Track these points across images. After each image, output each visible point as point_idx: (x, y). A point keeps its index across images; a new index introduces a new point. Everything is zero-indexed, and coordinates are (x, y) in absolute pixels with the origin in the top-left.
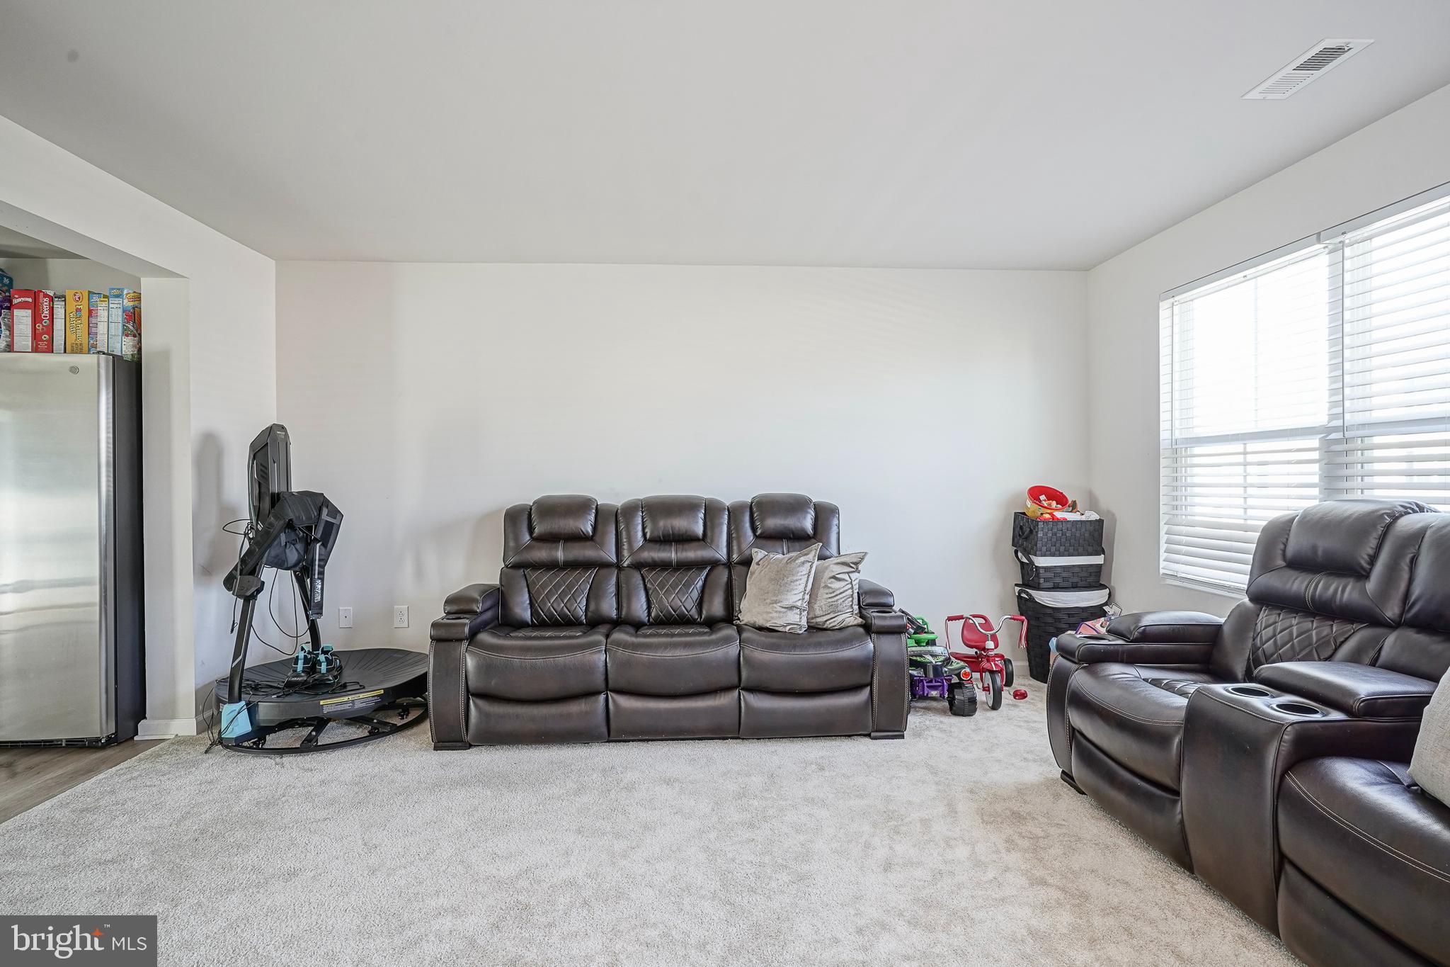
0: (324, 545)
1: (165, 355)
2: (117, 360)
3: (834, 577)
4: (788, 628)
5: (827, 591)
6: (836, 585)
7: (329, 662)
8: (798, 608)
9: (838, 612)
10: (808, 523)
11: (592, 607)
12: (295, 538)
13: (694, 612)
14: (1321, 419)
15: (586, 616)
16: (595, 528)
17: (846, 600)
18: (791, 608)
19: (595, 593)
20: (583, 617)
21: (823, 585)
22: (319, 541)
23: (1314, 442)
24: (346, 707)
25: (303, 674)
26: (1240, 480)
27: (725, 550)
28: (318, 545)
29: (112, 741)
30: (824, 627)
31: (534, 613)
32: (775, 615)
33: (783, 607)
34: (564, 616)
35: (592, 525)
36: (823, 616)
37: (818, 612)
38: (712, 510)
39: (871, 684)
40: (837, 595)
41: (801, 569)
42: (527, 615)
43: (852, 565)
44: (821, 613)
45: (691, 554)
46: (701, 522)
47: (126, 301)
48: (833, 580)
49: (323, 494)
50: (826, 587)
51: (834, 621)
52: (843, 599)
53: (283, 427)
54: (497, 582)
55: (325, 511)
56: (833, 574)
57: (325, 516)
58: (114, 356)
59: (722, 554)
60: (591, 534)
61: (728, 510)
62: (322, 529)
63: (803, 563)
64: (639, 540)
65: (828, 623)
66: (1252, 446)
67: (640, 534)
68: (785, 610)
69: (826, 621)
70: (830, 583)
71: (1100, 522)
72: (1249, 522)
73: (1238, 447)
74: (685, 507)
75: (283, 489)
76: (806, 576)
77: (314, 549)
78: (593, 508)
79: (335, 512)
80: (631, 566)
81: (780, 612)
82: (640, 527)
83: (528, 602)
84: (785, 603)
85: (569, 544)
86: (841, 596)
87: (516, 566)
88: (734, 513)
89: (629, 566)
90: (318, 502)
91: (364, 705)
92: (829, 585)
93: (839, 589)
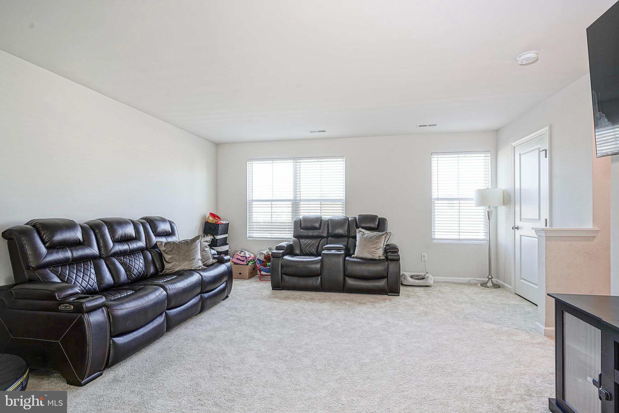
14: (292, 198)
20: (98, 288)
23: (290, 203)
26: (270, 211)
27: (145, 243)
45: (134, 245)
46: (134, 230)
61: (142, 224)
66: (273, 203)
71: (228, 223)
72: (273, 221)
73: (270, 203)
82: (109, 235)
85: (73, 249)
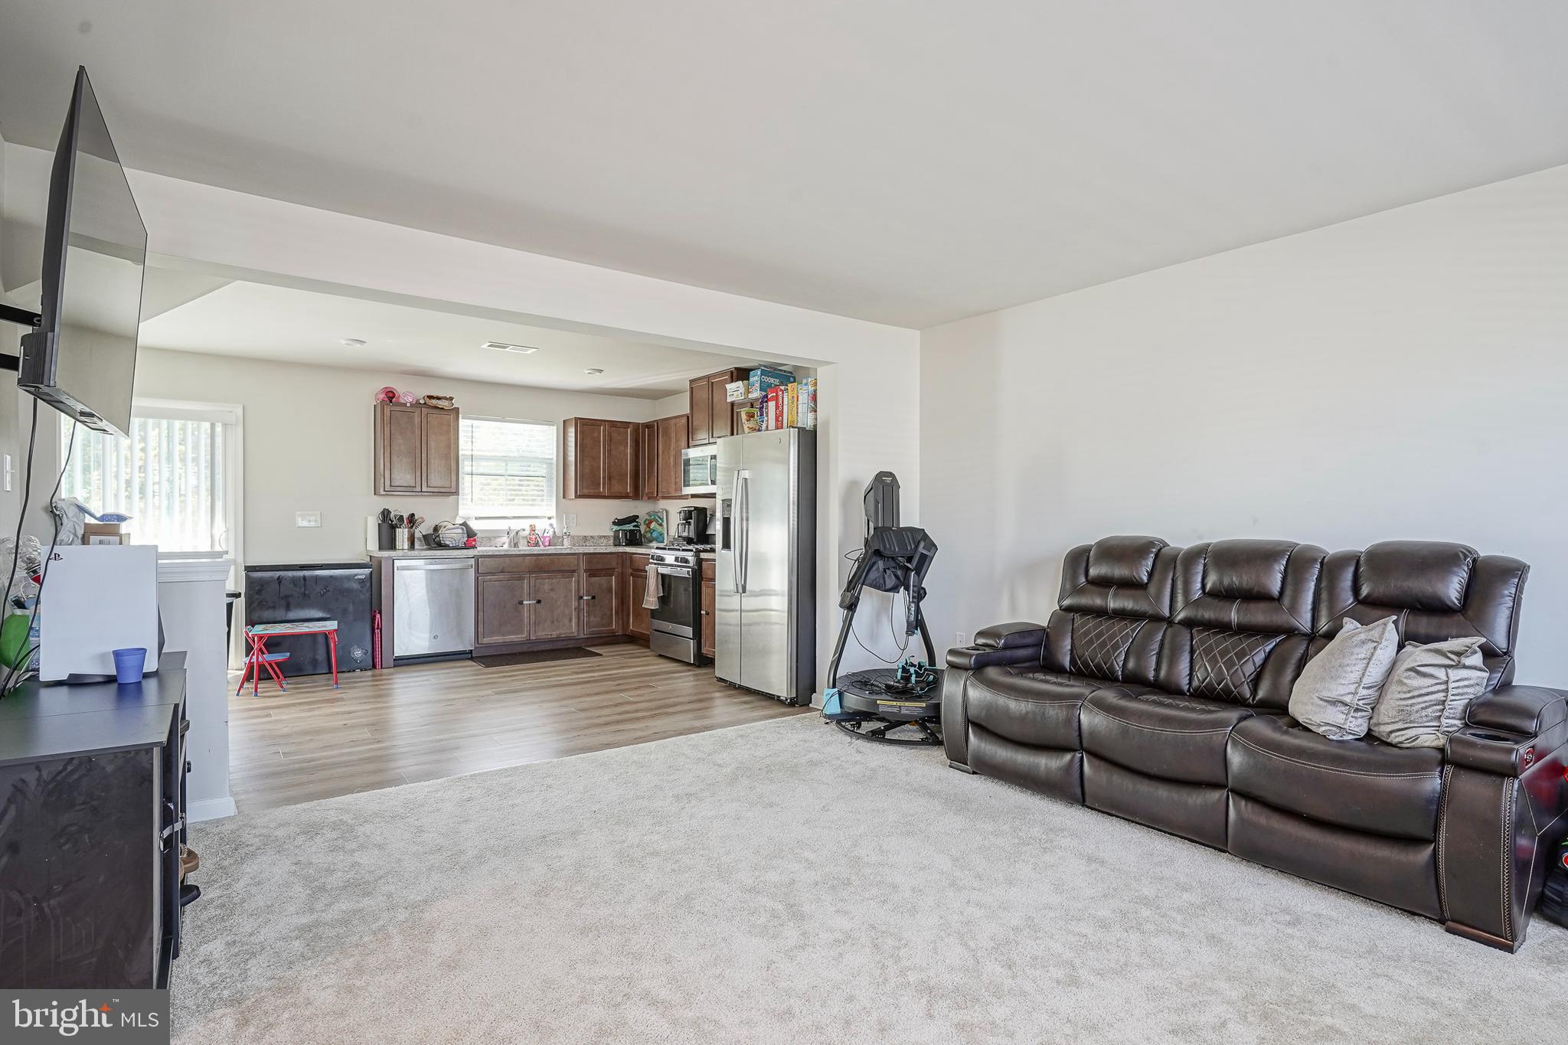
0: (918, 573)
1: (827, 423)
2: (802, 431)
3: (1412, 669)
4: (1323, 728)
5: (1399, 689)
6: (1417, 682)
7: (918, 675)
8: (1347, 705)
9: (1411, 722)
10: (1452, 589)
11: (1131, 665)
12: (894, 565)
13: (1247, 692)
15: (1122, 671)
16: (1151, 575)
17: (1427, 707)
18: (1334, 702)
19: (1138, 650)
20: (1120, 673)
21: (1396, 678)
22: (913, 571)
24: (895, 710)
25: (902, 681)
27: (1308, 616)
28: (913, 573)
29: (792, 703)
30: (1389, 740)
31: (1073, 661)
32: (1309, 707)
33: (1321, 699)
34: (1098, 667)
35: (1147, 571)
36: (1388, 724)
37: (1384, 719)
38: (1297, 561)
39: (1434, 840)
40: (1413, 697)
41: (1357, 650)
42: (1066, 661)
43: (1449, 655)
44: (1387, 720)
45: (1259, 615)
46: (1279, 576)
47: (810, 387)
48: (1412, 674)
49: (924, 530)
50: (1400, 682)
51: (1403, 735)
52: (1423, 705)
53: (891, 473)
54: (1045, 624)
55: (922, 544)
56: (1412, 665)
57: (921, 549)
58: (799, 428)
59: (1304, 622)
60: (1146, 581)
61: (1322, 563)
62: (917, 559)
63: (1363, 642)
64: (1196, 593)
65: (1393, 735)
67: (1199, 585)
68: (1325, 704)
69: (1391, 732)
70: (1406, 678)
74: (1261, 555)
75: (888, 524)
76: (1365, 661)
77: (910, 576)
78: (1152, 552)
79: (932, 546)
80: (1183, 623)
81: (1317, 705)
82: (1199, 579)
83: (1070, 648)
84: (1325, 694)
85: (1121, 592)
86: (1420, 699)
87: (1068, 609)
88: (1331, 568)
89: (1180, 623)
90: (919, 536)
91: (908, 712)
92: (1405, 681)
93: (1420, 688)
